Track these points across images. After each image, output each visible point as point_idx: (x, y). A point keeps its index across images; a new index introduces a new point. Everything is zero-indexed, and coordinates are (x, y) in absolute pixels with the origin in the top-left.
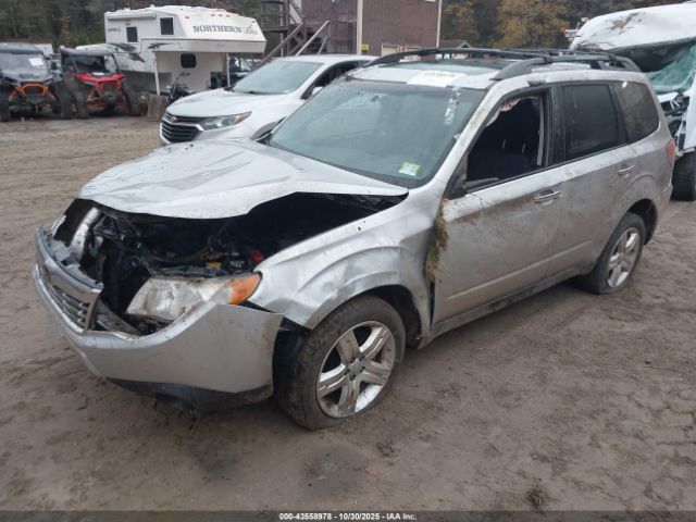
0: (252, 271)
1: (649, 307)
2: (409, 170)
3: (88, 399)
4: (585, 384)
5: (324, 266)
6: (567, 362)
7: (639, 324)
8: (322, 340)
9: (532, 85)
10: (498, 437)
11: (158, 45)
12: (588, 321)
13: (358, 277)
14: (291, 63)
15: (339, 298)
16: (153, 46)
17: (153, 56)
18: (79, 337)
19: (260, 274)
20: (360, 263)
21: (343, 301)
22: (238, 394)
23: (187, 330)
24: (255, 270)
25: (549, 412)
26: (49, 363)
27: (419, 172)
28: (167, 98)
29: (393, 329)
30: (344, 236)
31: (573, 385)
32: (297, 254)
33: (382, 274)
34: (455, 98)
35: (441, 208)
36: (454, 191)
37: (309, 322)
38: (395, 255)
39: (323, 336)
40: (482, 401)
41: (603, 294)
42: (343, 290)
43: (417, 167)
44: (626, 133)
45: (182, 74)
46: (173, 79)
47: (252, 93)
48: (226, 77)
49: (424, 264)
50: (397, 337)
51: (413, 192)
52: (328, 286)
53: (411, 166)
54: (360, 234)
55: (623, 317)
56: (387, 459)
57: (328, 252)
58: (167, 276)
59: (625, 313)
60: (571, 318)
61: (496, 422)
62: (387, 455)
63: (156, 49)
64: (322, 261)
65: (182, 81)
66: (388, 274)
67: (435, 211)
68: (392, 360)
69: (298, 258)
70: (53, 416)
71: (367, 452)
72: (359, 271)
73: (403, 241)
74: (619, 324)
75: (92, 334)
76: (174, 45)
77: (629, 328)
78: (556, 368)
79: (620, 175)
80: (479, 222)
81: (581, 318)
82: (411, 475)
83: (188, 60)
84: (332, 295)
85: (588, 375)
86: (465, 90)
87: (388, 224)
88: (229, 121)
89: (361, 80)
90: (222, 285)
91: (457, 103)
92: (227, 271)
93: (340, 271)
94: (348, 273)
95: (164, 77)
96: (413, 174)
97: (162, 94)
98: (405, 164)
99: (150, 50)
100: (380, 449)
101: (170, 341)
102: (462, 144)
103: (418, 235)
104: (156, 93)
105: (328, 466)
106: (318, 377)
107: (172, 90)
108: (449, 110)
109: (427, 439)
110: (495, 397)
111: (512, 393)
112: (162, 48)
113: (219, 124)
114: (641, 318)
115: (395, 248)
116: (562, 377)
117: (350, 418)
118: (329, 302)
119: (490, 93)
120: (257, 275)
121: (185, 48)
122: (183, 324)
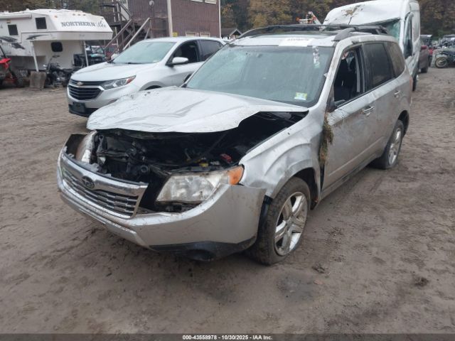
0: (237, 165)
1: (416, 173)
2: (301, 97)
3: (109, 268)
4: (407, 218)
5: (276, 158)
6: (390, 208)
7: (415, 183)
8: (278, 206)
9: (354, 43)
10: (377, 253)
11: (35, 37)
12: (387, 184)
13: (293, 164)
14: (153, 43)
15: (286, 178)
16: (31, 38)
17: (32, 45)
18: (128, 221)
19: (243, 166)
20: (294, 155)
21: (287, 180)
22: (238, 244)
23: (216, 203)
24: (240, 163)
25: (397, 236)
26: (68, 250)
27: (308, 98)
28: (45, 73)
29: (306, 196)
30: (281, 139)
31: (400, 220)
32: (260, 152)
33: (304, 161)
34: (316, 52)
35: (326, 118)
36: (331, 108)
37: (273, 194)
38: (309, 149)
39: (278, 203)
40: (357, 235)
41: (388, 169)
42: (287, 172)
43: (306, 95)
44: (394, 72)
45: (54, 57)
46: (47, 60)
47: (129, 63)
48: (84, 58)
49: (319, 154)
50: (308, 201)
51: (311, 109)
52: (279, 170)
53: (302, 94)
54: (290, 137)
55: (405, 180)
56: (323, 275)
57: (276, 150)
58: (181, 173)
59: (405, 178)
60: (377, 184)
61: (371, 245)
62: (322, 272)
63: (34, 40)
64: (273, 156)
65: (55, 61)
66: (307, 161)
67: (322, 121)
68: (305, 216)
69: (261, 154)
70: (92, 282)
71: (309, 273)
72: (293, 161)
73: (311, 140)
74: (405, 184)
75: (141, 217)
76: (47, 36)
77: (411, 185)
78: (386, 212)
79: (395, 96)
80: (342, 126)
81: (383, 183)
82: (342, 281)
83: (57, 46)
84: (282, 176)
85: (406, 213)
86: (319, 47)
87: (302, 130)
88: (121, 82)
89: (243, 46)
90: (223, 174)
91: (319, 55)
92: (225, 165)
93: (284, 160)
94: (289, 162)
95: (40, 59)
96: (305, 99)
97: (40, 71)
98: (298, 93)
99: (29, 40)
100: (316, 269)
101: (205, 212)
102: (330, 79)
103: (317, 136)
104: (35, 70)
105: (291, 284)
106: (275, 229)
107: (47, 68)
108: (315, 60)
109: (339, 260)
110: (363, 231)
111: (370, 228)
112: (38, 39)
113: (115, 85)
114: (413, 180)
115: (308, 144)
116: (392, 216)
117: (289, 254)
118: (281, 180)
119: (337, 48)
120: (241, 167)
121: (56, 38)
122: (212, 200)
